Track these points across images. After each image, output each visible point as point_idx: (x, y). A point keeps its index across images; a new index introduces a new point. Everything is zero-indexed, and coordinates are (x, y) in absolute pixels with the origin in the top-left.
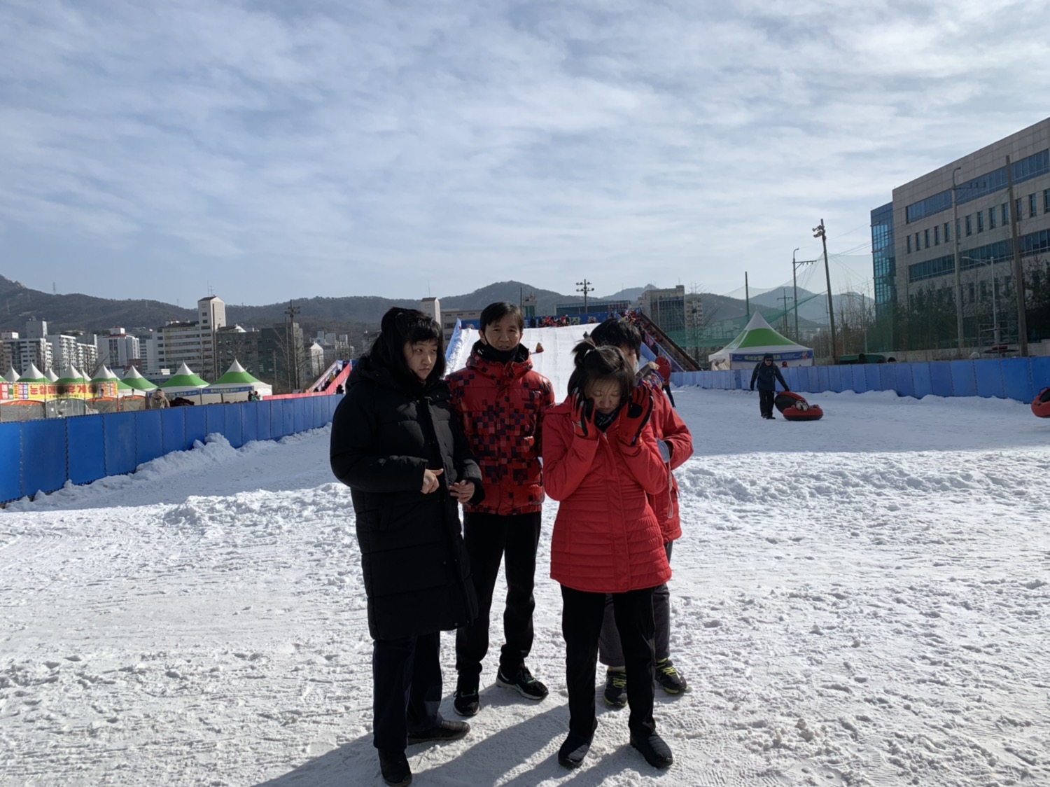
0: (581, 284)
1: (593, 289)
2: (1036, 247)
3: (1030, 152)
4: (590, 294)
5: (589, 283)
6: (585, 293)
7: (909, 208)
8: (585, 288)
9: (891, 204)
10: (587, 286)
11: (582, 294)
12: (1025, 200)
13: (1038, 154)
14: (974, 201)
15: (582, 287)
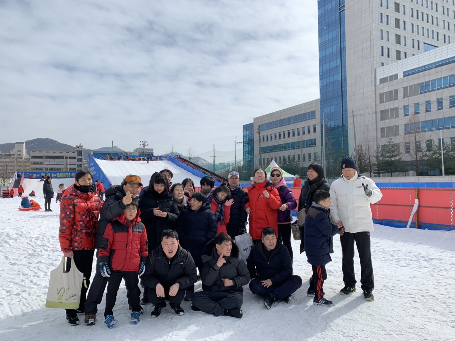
0: (143, 142)
1: (148, 145)
2: (310, 145)
3: (309, 111)
4: (146, 147)
5: (146, 142)
6: (144, 146)
7: (260, 126)
8: (144, 144)
9: (253, 123)
10: (145, 143)
11: (142, 147)
12: (301, 129)
13: (312, 112)
14: (287, 126)
15: (143, 143)
